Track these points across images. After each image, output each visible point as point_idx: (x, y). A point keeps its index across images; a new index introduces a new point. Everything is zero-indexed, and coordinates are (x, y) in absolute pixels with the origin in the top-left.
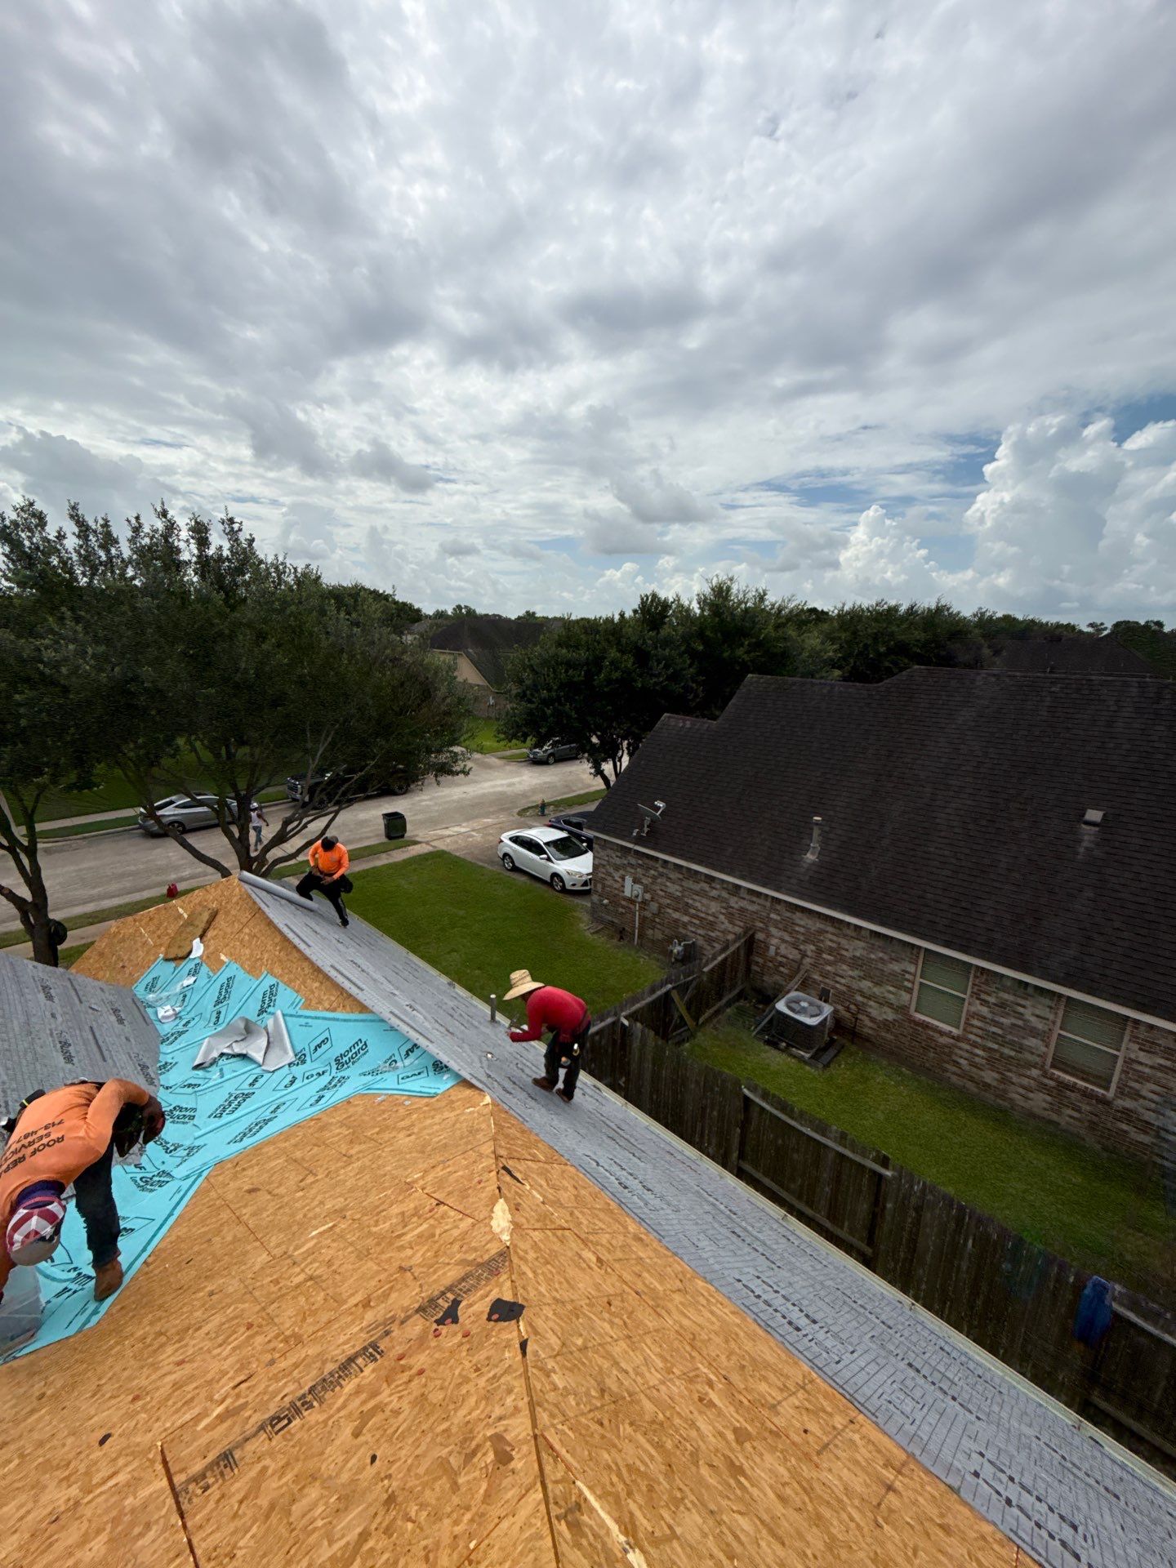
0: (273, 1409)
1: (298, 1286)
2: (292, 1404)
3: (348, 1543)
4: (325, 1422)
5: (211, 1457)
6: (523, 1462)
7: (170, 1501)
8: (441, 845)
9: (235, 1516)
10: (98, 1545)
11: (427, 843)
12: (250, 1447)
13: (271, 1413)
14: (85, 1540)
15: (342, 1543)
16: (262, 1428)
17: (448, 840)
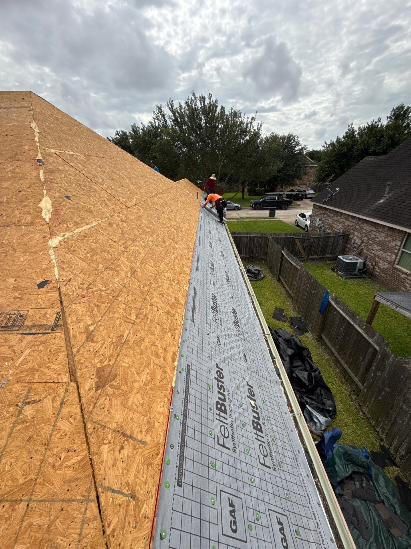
8: (282, 220)
11: (279, 219)
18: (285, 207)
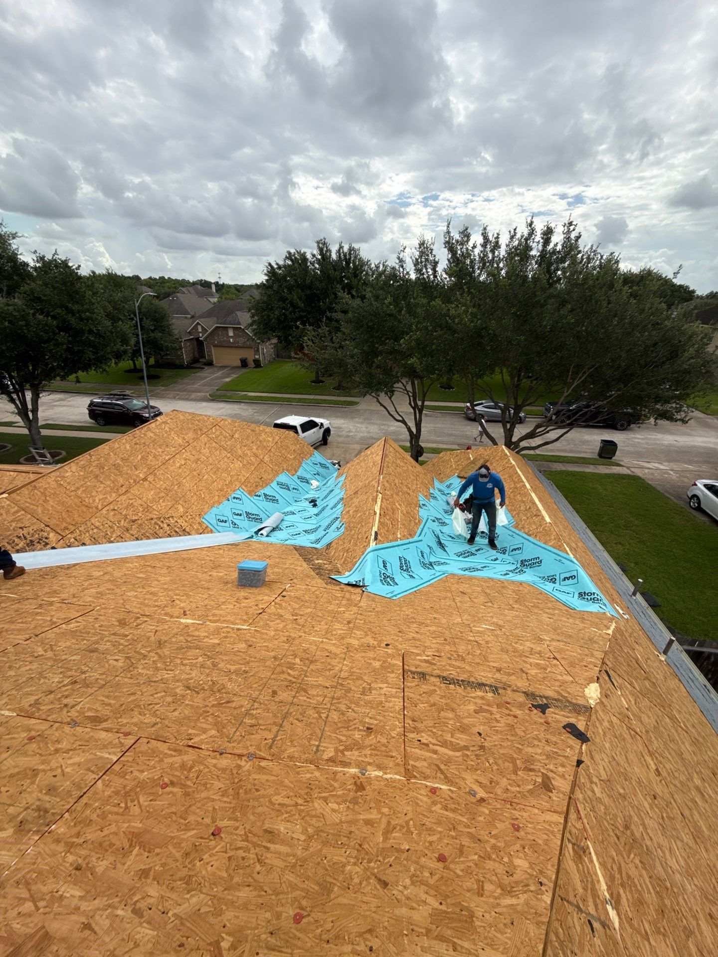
0: (445, 674)
1: (469, 640)
2: (453, 679)
3: (458, 744)
4: (464, 697)
5: (419, 670)
6: (558, 799)
7: (401, 671)
8: (638, 472)
9: (420, 695)
10: (377, 664)
11: (628, 468)
12: (433, 679)
13: (444, 675)
14: (374, 659)
15: (457, 741)
16: (439, 676)
17: (646, 471)
18: (622, 425)
